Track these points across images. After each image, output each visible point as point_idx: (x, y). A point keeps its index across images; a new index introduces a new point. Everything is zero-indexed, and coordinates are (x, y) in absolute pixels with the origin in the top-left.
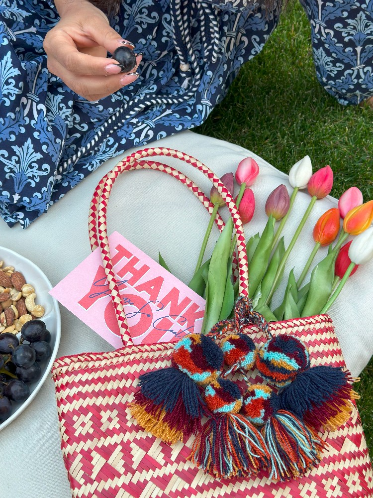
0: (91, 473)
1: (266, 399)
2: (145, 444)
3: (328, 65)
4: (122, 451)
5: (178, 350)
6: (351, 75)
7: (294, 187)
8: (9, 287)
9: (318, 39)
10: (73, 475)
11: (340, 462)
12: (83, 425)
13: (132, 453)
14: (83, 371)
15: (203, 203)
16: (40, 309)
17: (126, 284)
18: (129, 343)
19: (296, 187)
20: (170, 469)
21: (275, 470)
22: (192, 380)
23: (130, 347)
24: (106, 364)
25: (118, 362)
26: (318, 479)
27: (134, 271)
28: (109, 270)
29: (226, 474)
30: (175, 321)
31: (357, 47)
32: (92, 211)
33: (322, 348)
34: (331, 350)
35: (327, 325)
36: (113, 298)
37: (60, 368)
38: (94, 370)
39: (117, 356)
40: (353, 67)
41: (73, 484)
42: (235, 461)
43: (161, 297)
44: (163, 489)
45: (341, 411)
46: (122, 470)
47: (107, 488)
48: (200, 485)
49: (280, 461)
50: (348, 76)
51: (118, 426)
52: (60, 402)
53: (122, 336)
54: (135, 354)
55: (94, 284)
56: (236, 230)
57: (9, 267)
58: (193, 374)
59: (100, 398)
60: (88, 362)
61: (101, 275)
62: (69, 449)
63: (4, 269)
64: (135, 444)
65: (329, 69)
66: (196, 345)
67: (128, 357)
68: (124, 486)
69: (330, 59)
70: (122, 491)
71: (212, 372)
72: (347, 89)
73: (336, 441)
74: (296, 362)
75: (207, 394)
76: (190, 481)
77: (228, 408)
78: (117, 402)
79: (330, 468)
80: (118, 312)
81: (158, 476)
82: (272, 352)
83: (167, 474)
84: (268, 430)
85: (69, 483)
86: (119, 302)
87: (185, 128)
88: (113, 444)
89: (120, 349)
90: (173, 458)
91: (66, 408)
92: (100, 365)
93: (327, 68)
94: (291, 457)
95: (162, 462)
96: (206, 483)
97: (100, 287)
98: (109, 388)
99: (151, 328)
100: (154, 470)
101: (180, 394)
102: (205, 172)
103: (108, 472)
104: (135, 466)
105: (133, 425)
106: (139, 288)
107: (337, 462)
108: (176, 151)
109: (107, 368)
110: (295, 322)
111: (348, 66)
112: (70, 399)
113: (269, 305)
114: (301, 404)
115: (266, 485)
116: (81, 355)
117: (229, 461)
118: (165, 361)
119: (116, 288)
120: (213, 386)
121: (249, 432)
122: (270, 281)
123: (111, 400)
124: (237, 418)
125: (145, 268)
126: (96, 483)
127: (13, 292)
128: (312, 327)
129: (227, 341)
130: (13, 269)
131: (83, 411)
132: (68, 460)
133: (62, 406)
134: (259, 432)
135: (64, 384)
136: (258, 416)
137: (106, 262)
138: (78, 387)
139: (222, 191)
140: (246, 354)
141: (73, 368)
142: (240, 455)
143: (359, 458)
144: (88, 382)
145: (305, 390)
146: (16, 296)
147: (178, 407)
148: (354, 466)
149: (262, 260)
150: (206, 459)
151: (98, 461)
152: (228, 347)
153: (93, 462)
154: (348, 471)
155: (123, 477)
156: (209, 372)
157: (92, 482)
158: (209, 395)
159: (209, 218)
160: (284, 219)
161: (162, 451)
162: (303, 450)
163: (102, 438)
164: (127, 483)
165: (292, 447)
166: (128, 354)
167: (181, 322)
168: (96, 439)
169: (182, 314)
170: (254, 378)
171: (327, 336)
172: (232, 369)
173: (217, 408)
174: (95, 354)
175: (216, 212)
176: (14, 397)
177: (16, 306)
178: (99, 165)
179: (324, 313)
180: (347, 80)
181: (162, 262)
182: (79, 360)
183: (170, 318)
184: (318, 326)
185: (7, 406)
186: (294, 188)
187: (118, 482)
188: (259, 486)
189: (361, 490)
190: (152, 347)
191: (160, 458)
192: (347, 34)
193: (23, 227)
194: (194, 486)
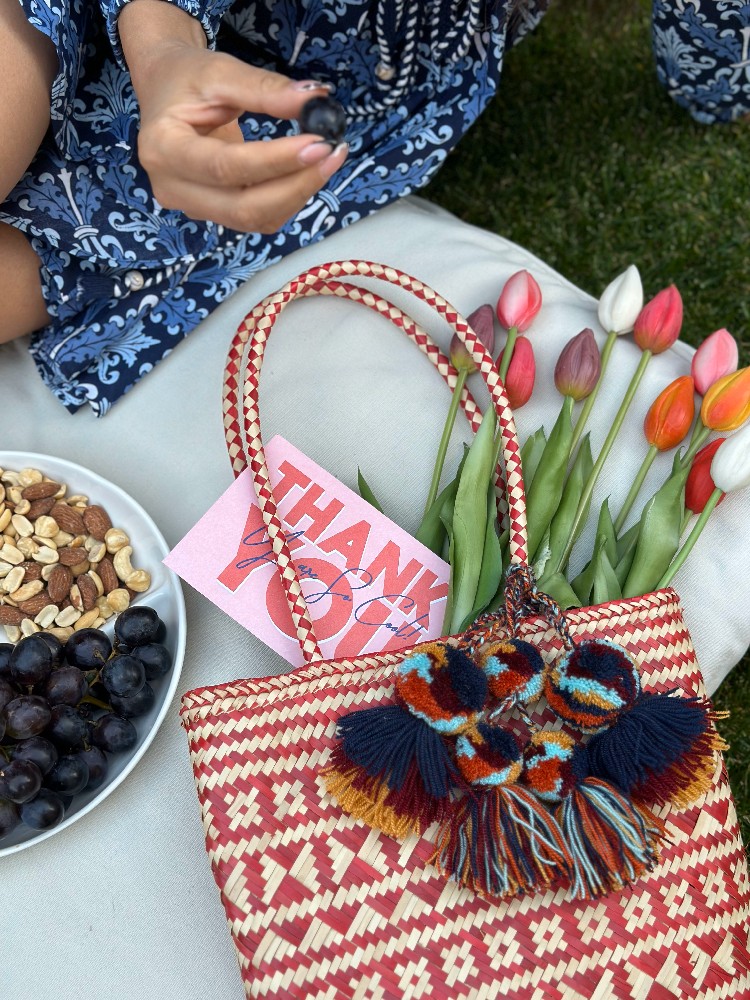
0: (262, 894)
1: (565, 760)
2: (352, 841)
3: (683, 59)
4: (313, 852)
5: (407, 676)
6: (727, 77)
7: (609, 330)
8: (80, 534)
9: (666, 13)
10: (231, 898)
11: (690, 853)
12: (244, 811)
13: (330, 856)
14: (238, 715)
15: (437, 367)
16: (143, 578)
17: (302, 538)
18: (316, 658)
19: (612, 332)
20: (397, 881)
21: (581, 883)
22: (433, 730)
23: (317, 664)
24: (277, 698)
25: (297, 693)
26: (653, 887)
27: (315, 513)
28: (271, 516)
29: (497, 892)
30: (394, 606)
31: (743, 28)
32: (229, 390)
33: (660, 653)
34: (678, 655)
35: (671, 609)
36: (281, 570)
37: (196, 710)
38: (258, 711)
39: (294, 682)
40: (733, 63)
41: (232, 912)
42: (512, 872)
43: (367, 559)
44: (387, 915)
45: (696, 779)
46: (315, 887)
47: (291, 919)
48: (452, 907)
49: (589, 868)
50: (723, 79)
51: (304, 810)
52: (199, 770)
53: (302, 643)
54: (327, 678)
55: (244, 541)
56: (502, 428)
57: (78, 497)
58: (434, 721)
59: (271, 761)
60: (245, 698)
61: (256, 523)
62: (222, 852)
63: (68, 501)
64: (335, 841)
65: (686, 66)
66: (440, 669)
67: (314, 683)
68: (320, 913)
69: (689, 48)
70: (316, 922)
71: (469, 715)
72: (718, 101)
73: (685, 818)
74: (618, 695)
75: (460, 753)
76: (433, 901)
77: (498, 778)
78: (300, 767)
79: (674, 866)
80: (291, 597)
81: (378, 895)
82: (575, 678)
83: (394, 890)
84: (569, 815)
85: (222, 909)
86: (292, 579)
87: (393, 196)
88: (297, 841)
89: (301, 669)
90: (403, 862)
91: (211, 781)
92: (266, 702)
93: (681, 64)
94: (610, 863)
95: (384, 870)
96: (462, 903)
97: (258, 546)
98: (285, 743)
99: (351, 622)
100: (370, 884)
101: (414, 758)
102: (440, 309)
103: (292, 891)
104: (337, 879)
105: (330, 806)
106: (326, 546)
107: (686, 855)
108: (384, 267)
109: (279, 705)
110: (613, 607)
111: (724, 62)
112: (217, 765)
113: (564, 571)
114: (627, 770)
115: (564, 902)
116: (232, 685)
117: (502, 873)
118: (381, 688)
119: (286, 551)
120: (470, 738)
121: (536, 819)
122: (567, 526)
123: (290, 764)
124: (514, 794)
125: (336, 506)
126: (271, 911)
127: (89, 543)
128: (644, 615)
129: (494, 655)
130: (86, 499)
131: (242, 786)
132: (220, 871)
133: (204, 776)
134: (553, 818)
135: (206, 738)
136: (550, 789)
137: (263, 500)
138: (230, 744)
139: (475, 350)
140: (529, 680)
141: (220, 710)
142: (520, 861)
143: (724, 843)
144: (247, 734)
145: (634, 746)
146: (97, 553)
147: (410, 781)
148: (716, 859)
149: (551, 487)
150: (460, 865)
151: (273, 873)
152: (495, 668)
153: (265, 875)
154: (703, 869)
155: (317, 898)
156: (463, 716)
157: (264, 908)
158: (463, 754)
159: (449, 396)
160: (592, 398)
161: (383, 850)
162: (630, 850)
163: (278, 832)
164: (325, 909)
165: (612, 845)
166: (315, 677)
167: (406, 607)
168: (266, 835)
169: (405, 593)
170: (541, 714)
171: (671, 629)
172: (502, 707)
173: (478, 777)
174: (257, 681)
175: (461, 385)
176: (110, 748)
177: (97, 572)
178: (235, 288)
179: (663, 587)
180: (720, 86)
181: (364, 491)
182: (229, 695)
183: (384, 601)
184: (654, 613)
185: (100, 764)
186: (609, 334)
187: (310, 907)
188: (552, 905)
189: (726, 900)
190: (357, 663)
191: (379, 862)
192: (726, 7)
193: (96, 414)
194: (440, 908)
